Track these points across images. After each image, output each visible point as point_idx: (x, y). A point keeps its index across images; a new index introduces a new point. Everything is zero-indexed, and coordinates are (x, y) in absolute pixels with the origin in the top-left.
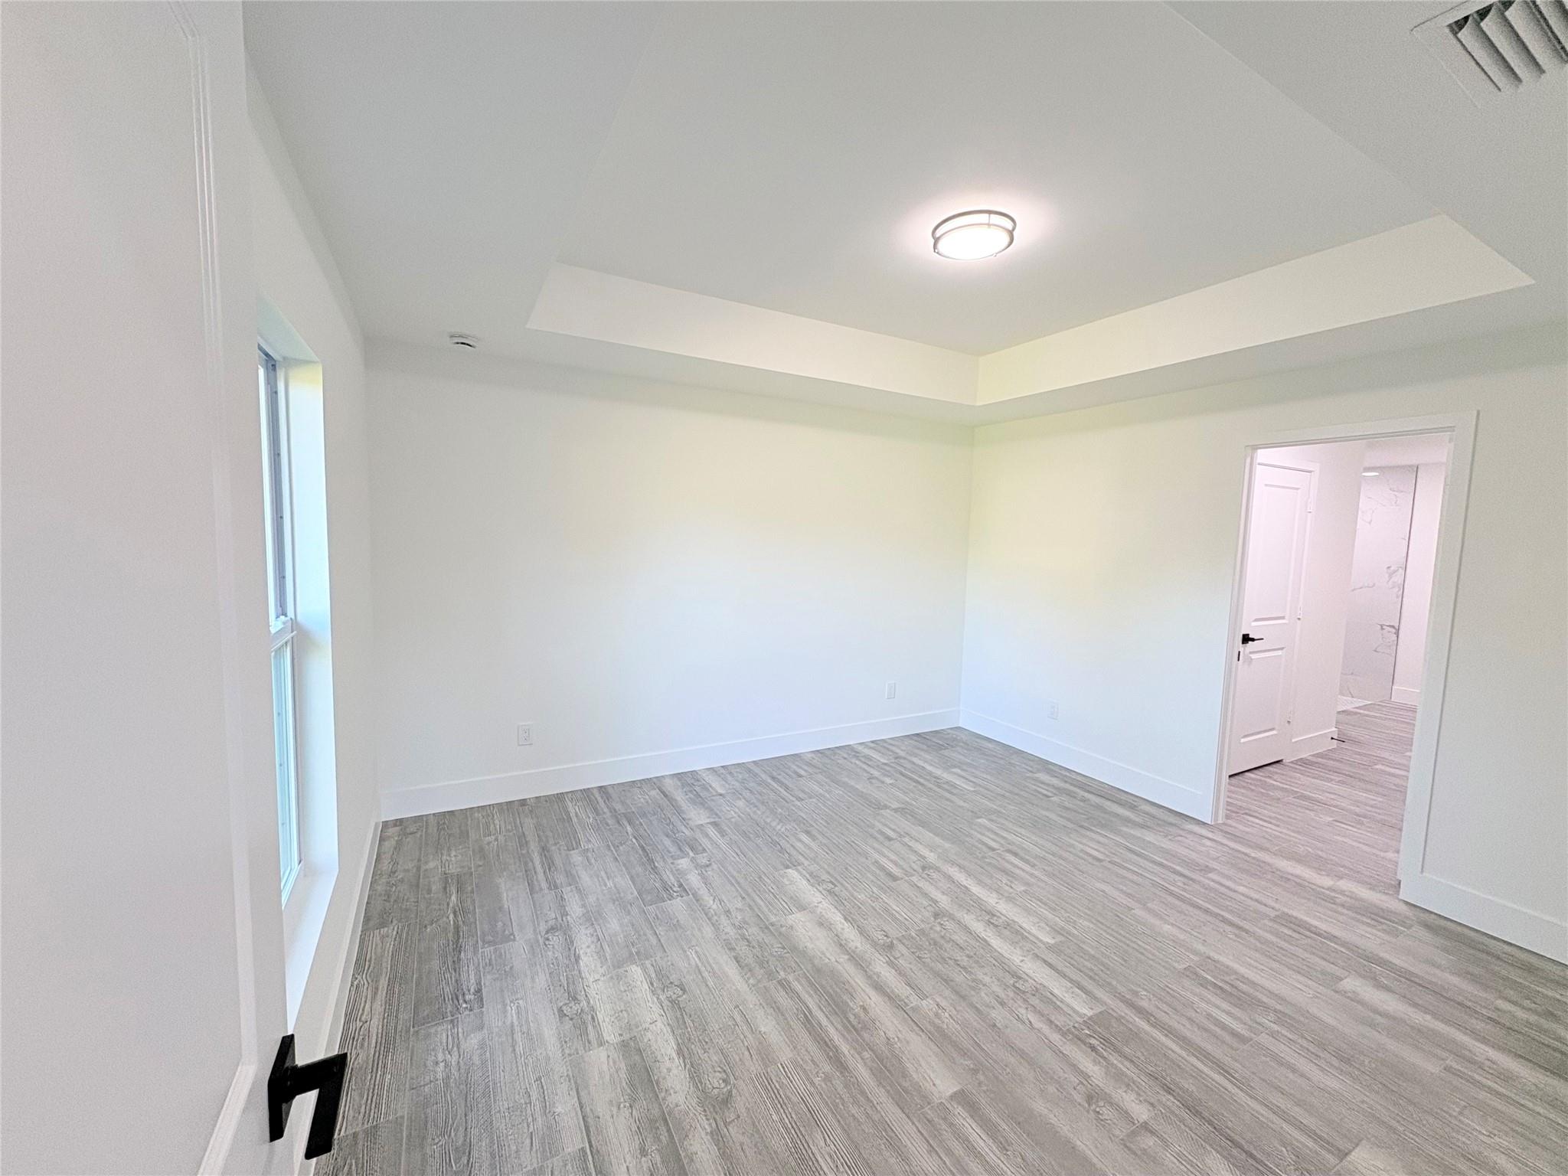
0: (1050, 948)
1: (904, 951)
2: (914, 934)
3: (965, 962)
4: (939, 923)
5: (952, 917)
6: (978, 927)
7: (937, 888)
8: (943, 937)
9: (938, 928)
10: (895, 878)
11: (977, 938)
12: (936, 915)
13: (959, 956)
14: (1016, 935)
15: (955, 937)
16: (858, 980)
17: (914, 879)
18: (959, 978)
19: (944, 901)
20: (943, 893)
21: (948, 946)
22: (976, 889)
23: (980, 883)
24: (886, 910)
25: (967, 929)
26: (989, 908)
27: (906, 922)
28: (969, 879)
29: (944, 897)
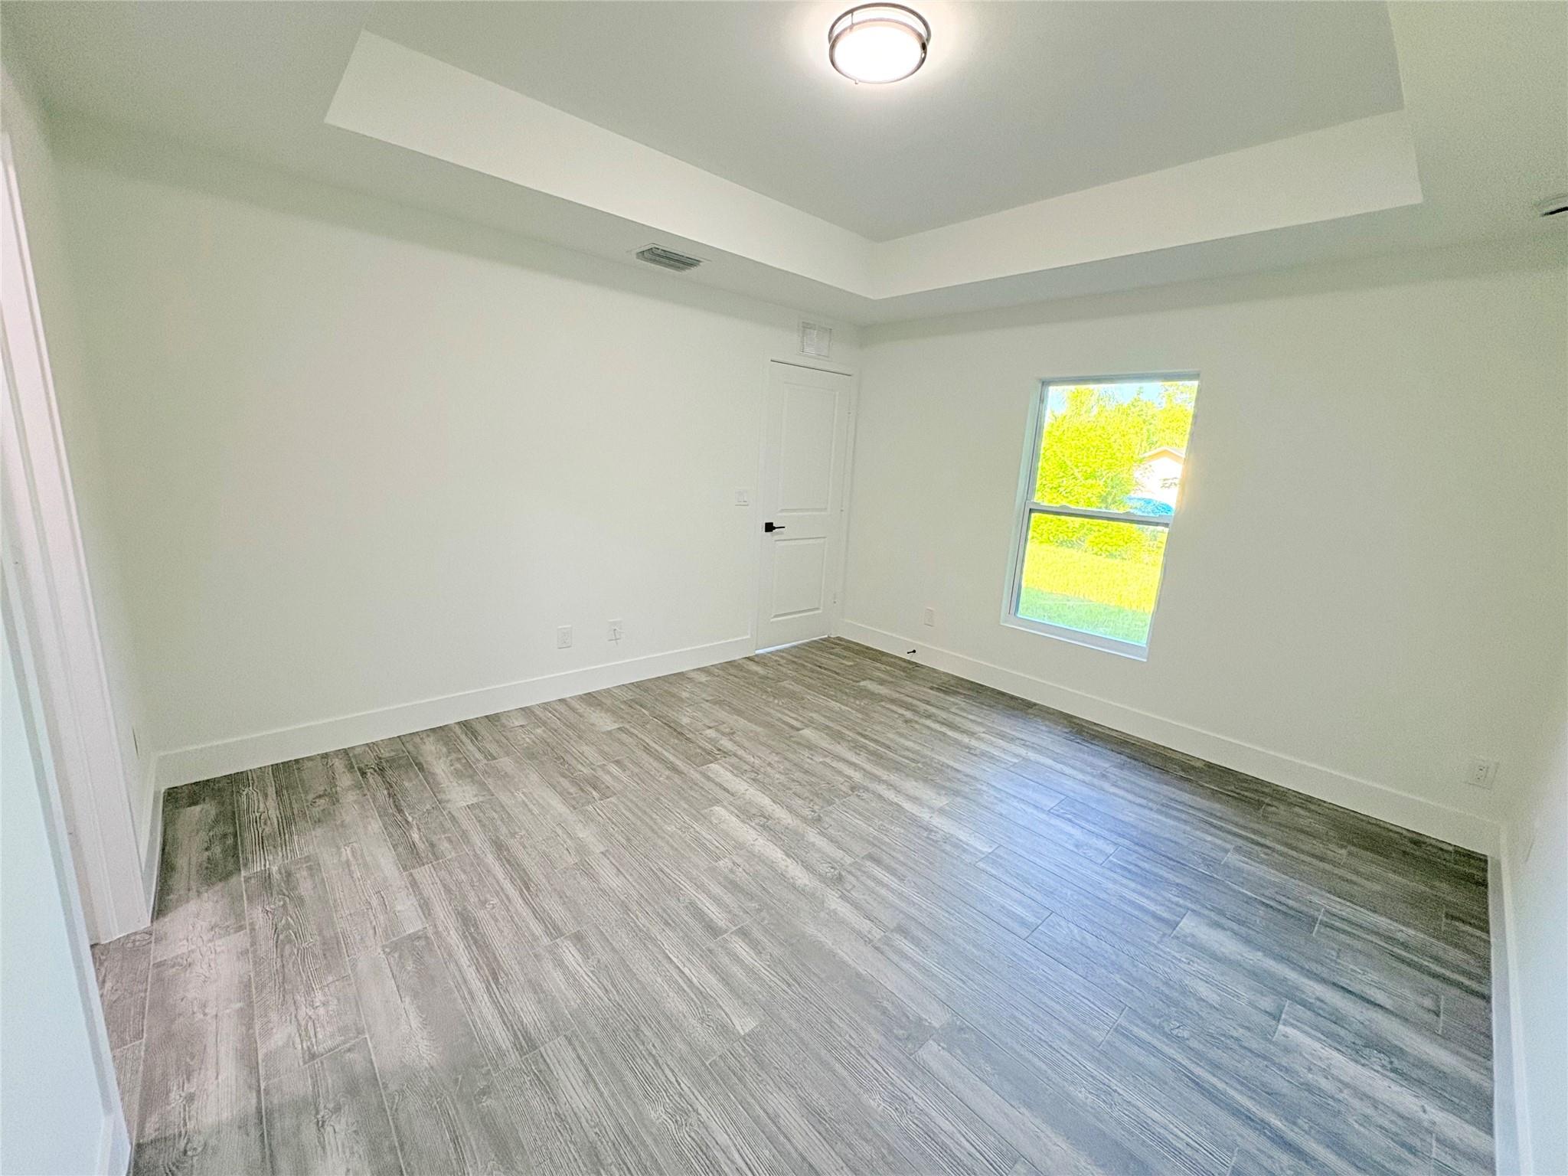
0: (717, 802)
1: (843, 788)
2: (836, 800)
3: (793, 785)
4: (815, 812)
5: (804, 819)
6: (780, 813)
7: (819, 850)
8: (812, 800)
9: (816, 808)
10: (871, 857)
11: (781, 803)
12: (819, 819)
13: (798, 789)
14: (747, 813)
15: (800, 802)
16: (868, 767)
17: (848, 860)
18: (798, 775)
19: (812, 836)
20: (814, 845)
21: (807, 794)
22: (776, 854)
23: (771, 866)
24: (867, 819)
25: (790, 809)
26: (764, 833)
27: (845, 809)
28: (784, 868)
29: (812, 840)
